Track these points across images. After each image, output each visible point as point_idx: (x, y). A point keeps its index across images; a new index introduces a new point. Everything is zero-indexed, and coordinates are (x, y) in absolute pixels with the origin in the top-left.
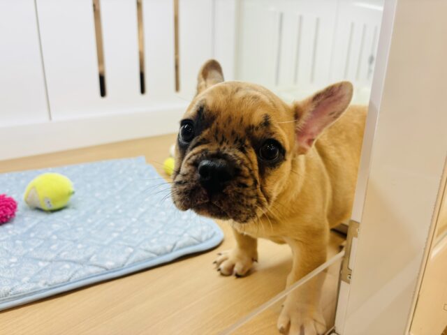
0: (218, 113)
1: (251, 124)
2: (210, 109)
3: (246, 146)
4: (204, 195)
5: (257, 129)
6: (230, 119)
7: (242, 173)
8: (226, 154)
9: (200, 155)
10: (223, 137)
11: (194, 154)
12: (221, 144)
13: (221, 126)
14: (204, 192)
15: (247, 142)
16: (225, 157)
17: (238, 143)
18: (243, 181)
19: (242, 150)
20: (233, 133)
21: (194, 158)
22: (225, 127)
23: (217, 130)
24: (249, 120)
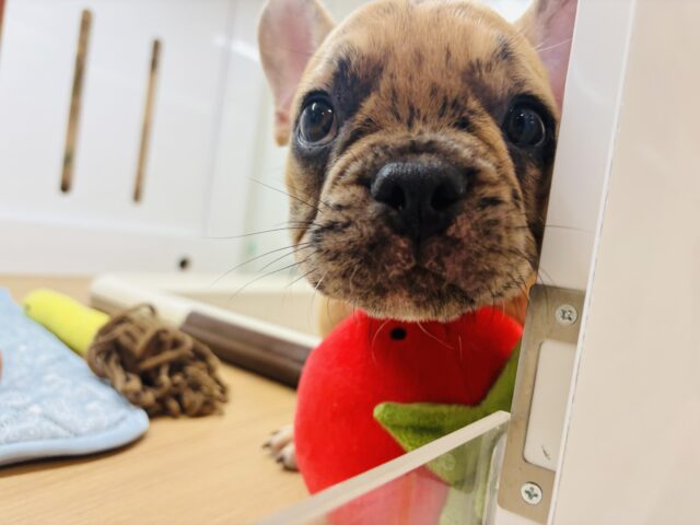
0: (388, 52)
1: (474, 58)
2: (365, 52)
3: (472, 112)
4: (404, 251)
5: (489, 66)
6: (419, 59)
7: (482, 177)
8: (431, 143)
9: (370, 157)
10: (412, 109)
11: (355, 159)
12: (410, 124)
13: (401, 81)
14: (403, 244)
15: (473, 104)
16: (431, 148)
17: (449, 111)
18: (489, 192)
19: (464, 125)
20: (434, 91)
21: (355, 167)
22: (411, 79)
23: (394, 94)
24: (466, 49)
